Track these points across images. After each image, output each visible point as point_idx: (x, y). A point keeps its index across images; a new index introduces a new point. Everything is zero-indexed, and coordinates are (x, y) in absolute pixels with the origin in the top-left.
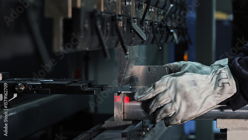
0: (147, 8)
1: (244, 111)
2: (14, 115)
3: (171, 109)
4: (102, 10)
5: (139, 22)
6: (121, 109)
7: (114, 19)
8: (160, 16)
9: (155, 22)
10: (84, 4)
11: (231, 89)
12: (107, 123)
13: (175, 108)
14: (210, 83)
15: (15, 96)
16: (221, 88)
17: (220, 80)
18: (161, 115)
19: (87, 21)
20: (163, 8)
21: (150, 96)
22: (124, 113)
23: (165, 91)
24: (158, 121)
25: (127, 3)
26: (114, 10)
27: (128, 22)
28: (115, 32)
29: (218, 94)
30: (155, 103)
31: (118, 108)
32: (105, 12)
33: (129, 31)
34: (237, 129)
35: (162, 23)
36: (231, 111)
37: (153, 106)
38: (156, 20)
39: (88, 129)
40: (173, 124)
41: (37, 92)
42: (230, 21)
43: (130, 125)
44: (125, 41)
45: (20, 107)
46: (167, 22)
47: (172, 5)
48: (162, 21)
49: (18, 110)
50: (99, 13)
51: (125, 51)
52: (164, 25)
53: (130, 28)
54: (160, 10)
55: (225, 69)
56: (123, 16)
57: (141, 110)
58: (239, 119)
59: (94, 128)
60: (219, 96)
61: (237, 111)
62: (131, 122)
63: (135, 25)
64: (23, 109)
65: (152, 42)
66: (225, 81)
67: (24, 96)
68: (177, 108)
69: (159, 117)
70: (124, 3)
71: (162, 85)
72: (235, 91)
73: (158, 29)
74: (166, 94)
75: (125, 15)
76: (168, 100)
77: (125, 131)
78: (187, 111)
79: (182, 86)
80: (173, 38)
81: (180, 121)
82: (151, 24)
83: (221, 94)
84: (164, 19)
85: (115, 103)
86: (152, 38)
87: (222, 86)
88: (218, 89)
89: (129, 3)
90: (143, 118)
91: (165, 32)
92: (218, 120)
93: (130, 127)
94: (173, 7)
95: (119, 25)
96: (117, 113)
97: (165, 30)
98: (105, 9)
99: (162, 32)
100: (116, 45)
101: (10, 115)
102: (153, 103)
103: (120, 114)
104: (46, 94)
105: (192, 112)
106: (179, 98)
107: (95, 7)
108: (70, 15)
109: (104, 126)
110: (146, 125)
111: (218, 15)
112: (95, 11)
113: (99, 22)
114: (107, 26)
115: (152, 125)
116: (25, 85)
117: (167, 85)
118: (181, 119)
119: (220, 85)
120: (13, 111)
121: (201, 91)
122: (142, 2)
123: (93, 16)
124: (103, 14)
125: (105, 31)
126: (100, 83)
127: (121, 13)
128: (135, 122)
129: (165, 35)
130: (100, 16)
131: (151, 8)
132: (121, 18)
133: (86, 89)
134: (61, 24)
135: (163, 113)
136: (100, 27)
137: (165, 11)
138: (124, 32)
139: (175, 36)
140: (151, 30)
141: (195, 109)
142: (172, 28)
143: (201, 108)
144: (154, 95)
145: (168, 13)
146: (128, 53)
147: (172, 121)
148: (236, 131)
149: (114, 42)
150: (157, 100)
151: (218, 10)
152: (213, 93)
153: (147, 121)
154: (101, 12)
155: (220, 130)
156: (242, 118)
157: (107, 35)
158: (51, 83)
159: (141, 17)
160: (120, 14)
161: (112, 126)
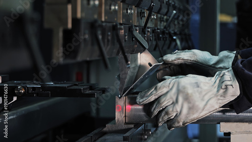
0: (150, 15)
1: (248, 114)
2: (14, 118)
3: (172, 111)
4: (103, 19)
5: (141, 30)
6: (123, 112)
7: (115, 29)
8: (162, 22)
9: (158, 29)
10: (84, 15)
11: (234, 91)
12: (109, 127)
13: (176, 109)
14: (213, 86)
15: (15, 99)
16: (224, 90)
17: (223, 82)
18: (163, 118)
19: (87, 32)
20: (166, 14)
21: (152, 98)
22: (125, 116)
23: (167, 93)
24: (160, 124)
25: (129, 11)
26: (116, 19)
27: (130, 30)
28: (116, 41)
29: (221, 96)
30: (156, 105)
31: (120, 111)
32: (106, 21)
33: (131, 40)
34: (241, 133)
35: (165, 30)
36: (235, 114)
37: (155, 109)
38: (159, 27)
39: (89, 133)
40: (174, 126)
41: (38, 95)
42: (234, 24)
43: (131, 128)
44: (126, 50)
45: (20, 110)
46: (170, 28)
47: (175, 12)
48: (165, 27)
49: (18, 114)
50: (100, 22)
51: (127, 61)
52: (167, 32)
53: (132, 36)
54: (162, 16)
55: (228, 71)
56: (124, 24)
57: (143, 113)
58: (243, 122)
59: (96, 131)
60: (222, 98)
61: (240, 114)
62: (133, 126)
63: (137, 33)
64: (23, 112)
65: (155, 49)
66: (229, 83)
67: (24, 99)
68: (179, 110)
69: (160, 120)
70: (126, 11)
71: (164, 87)
72: (238, 93)
73: (161, 36)
74: (168, 96)
75: (127, 23)
76: (169, 102)
77: (127, 134)
78: (188, 113)
79: (184, 88)
80: (176, 44)
81: (181, 124)
82: (153, 31)
83: (224, 97)
84: (167, 26)
85: (116, 106)
86: (154, 46)
87: (225, 89)
88: (222, 91)
89: (131, 11)
90: (145, 121)
91: (168, 39)
92: (221, 123)
93: (131, 130)
94: (175, 14)
95: (121, 33)
96: (119, 116)
97: (167, 36)
98: (106, 18)
99: (165, 39)
100: (118, 54)
101: (10, 118)
102: (154, 106)
103: (121, 117)
104: (46, 97)
105: (193, 114)
106: (181, 99)
107: (96, 17)
108: (70, 26)
109: (105, 129)
110: (149, 128)
111: (222, 18)
112: (96, 21)
113: (99, 32)
114: (108, 35)
115: (154, 129)
116: (24, 88)
117: (169, 87)
118: (183, 121)
119: (223, 87)
120: (13, 115)
121: (204, 93)
122: (144, 9)
123: (93, 26)
124: (104, 24)
125: (106, 40)
126: (102, 86)
127: (123, 21)
128: (137, 125)
129: (168, 42)
130: (101, 26)
131: (154, 15)
132: (122, 27)
133: (87, 92)
134: (61, 34)
135: (164, 116)
136: (100, 37)
137: (168, 18)
138: (125, 41)
139: (178, 42)
140: (154, 38)
141: (197, 111)
142: (175, 34)
143: (203, 110)
144: (157, 97)
145: (170, 19)
146: (129, 63)
147: (174, 123)
148: (240, 135)
149: (115, 51)
150: (159, 102)
151: (222, 12)
152: (216, 95)
153: (149, 125)
154: (102, 22)
155: (223, 134)
156: (246, 122)
157: (108, 45)
158: (51, 85)
159: (143, 25)
160: (121, 22)
161: (114, 129)
